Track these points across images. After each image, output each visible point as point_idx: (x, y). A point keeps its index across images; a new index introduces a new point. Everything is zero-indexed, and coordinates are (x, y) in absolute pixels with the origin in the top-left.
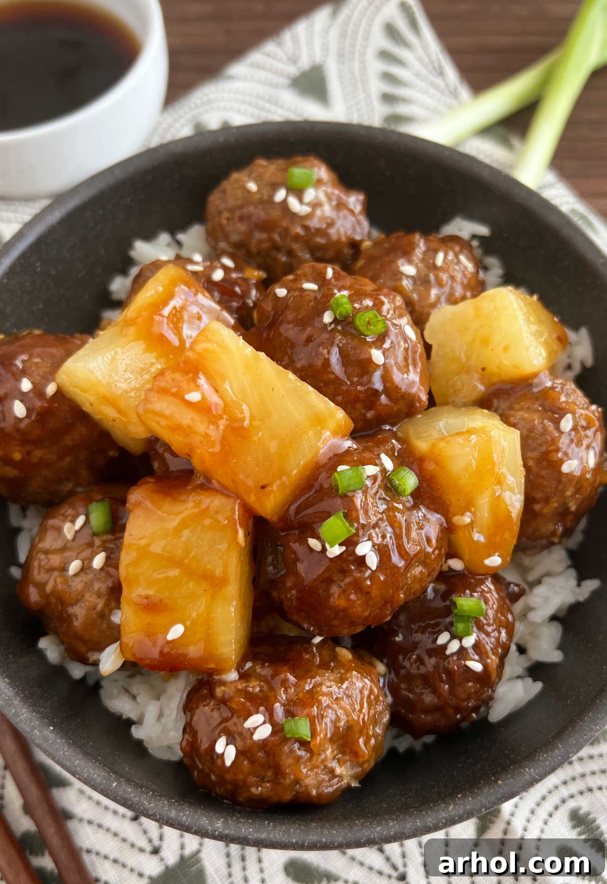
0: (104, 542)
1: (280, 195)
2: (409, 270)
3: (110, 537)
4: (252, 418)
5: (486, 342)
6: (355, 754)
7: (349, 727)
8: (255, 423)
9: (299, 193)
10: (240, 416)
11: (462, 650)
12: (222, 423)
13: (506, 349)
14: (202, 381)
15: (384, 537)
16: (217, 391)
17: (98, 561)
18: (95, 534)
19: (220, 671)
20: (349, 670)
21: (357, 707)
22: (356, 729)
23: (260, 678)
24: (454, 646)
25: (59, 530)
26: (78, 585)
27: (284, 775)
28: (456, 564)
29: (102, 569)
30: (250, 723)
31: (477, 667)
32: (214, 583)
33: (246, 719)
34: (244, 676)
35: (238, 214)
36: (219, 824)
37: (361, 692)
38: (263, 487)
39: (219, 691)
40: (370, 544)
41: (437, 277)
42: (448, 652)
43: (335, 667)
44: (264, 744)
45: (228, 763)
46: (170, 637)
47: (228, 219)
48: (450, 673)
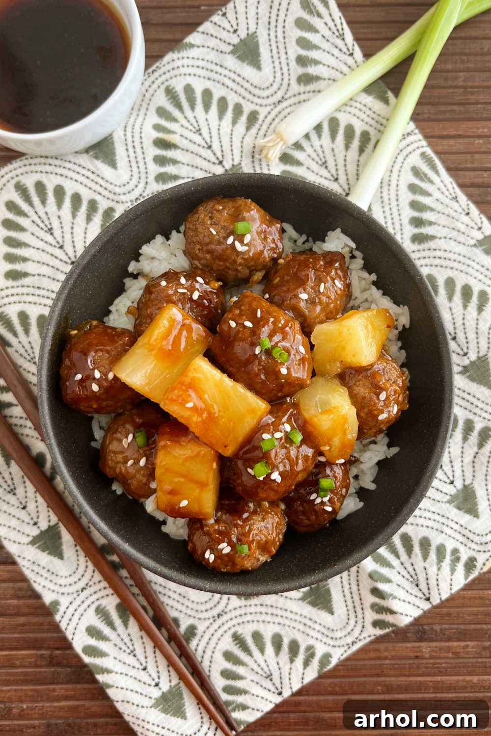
0: (144, 451)
1: (230, 240)
2: (304, 296)
3: (147, 448)
4: (219, 411)
5: (344, 349)
6: (269, 552)
7: (267, 542)
8: (220, 414)
9: (240, 238)
10: (213, 411)
11: (322, 503)
12: (205, 415)
13: (354, 356)
14: (193, 394)
15: (285, 466)
16: (201, 399)
17: (143, 462)
18: (139, 448)
19: (205, 519)
20: (267, 513)
21: (270, 532)
22: (270, 543)
23: (225, 522)
24: (318, 501)
25: (120, 441)
26: (131, 471)
27: (236, 565)
28: (322, 459)
29: (145, 466)
30: (220, 547)
31: (329, 509)
32: (202, 485)
33: (219, 544)
34: (217, 521)
35: (205, 248)
36: (208, 586)
37: (273, 524)
38: (225, 447)
39: (206, 529)
40: (278, 472)
41: (319, 299)
42: (316, 503)
43: (260, 512)
44: (227, 555)
45: (211, 561)
46: (181, 505)
47: (199, 249)
48: (316, 512)
